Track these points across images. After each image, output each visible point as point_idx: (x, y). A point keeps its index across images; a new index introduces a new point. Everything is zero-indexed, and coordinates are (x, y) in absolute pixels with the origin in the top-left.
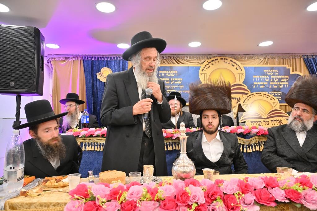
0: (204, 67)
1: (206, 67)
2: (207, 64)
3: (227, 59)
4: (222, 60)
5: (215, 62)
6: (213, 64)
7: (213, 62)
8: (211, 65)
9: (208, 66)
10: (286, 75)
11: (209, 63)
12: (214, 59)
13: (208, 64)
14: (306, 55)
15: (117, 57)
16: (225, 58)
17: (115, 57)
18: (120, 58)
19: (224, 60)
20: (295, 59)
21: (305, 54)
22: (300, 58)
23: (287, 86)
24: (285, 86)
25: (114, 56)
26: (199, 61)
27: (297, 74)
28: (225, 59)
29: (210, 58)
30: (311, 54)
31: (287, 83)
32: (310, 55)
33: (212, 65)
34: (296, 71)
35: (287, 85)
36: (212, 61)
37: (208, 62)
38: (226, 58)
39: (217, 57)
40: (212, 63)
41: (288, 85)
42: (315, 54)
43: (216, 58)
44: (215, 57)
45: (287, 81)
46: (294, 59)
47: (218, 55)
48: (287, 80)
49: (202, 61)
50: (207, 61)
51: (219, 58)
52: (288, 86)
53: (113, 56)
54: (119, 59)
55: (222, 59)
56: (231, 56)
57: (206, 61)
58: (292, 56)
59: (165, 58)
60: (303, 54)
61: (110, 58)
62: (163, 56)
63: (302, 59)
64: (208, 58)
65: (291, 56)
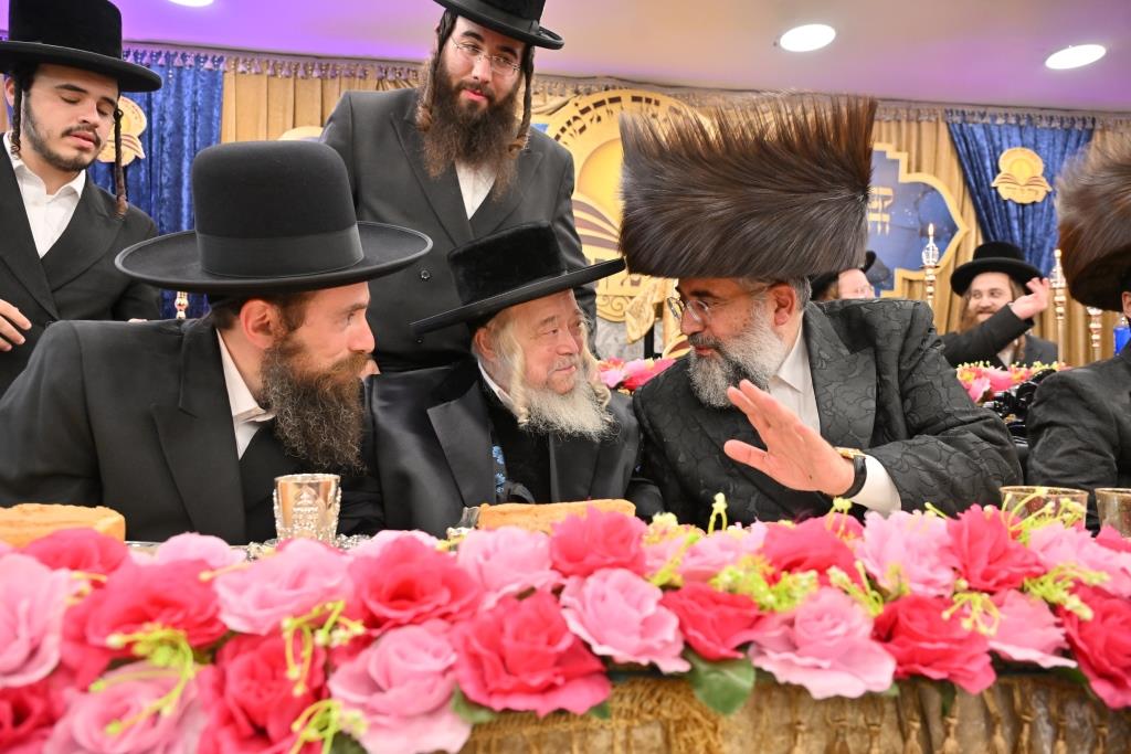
0: (563, 130)
1: (569, 130)
2: (575, 118)
3: (657, 103)
4: (637, 104)
5: (610, 112)
6: (599, 119)
7: (601, 111)
8: (591, 120)
9: (577, 125)
10: (884, 186)
11: (585, 111)
12: (605, 96)
13: (578, 115)
14: (957, 112)
15: (172, 52)
16: (649, 96)
17: (159, 54)
18: (184, 57)
19: (644, 105)
20: (919, 122)
21: (954, 108)
22: (937, 119)
23: (883, 229)
24: (879, 228)
25: (157, 49)
26: (541, 103)
27: (925, 185)
28: (648, 101)
29: (588, 94)
30: (976, 110)
31: (886, 218)
32: (973, 114)
33: (595, 120)
34: (918, 169)
35: (883, 224)
36: (598, 105)
37: (582, 107)
38: (654, 96)
39: (614, 88)
40: (594, 112)
41: (890, 225)
42: (990, 111)
43: (612, 94)
44: (607, 89)
45: (885, 211)
46: (914, 125)
47: (618, 84)
48: (887, 203)
49: (555, 101)
50: (577, 105)
51: (626, 95)
52: (887, 228)
53: (149, 49)
54: (177, 62)
55: (635, 99)
56: (672, 92)
57: (571, 104)
58: (908, 110)
59: (390, 77)
60: (948, 108)
61: (136, 54)
62: (384, 66)
63: (943, 127)
64: (577, 93)
65: (903, 113)
